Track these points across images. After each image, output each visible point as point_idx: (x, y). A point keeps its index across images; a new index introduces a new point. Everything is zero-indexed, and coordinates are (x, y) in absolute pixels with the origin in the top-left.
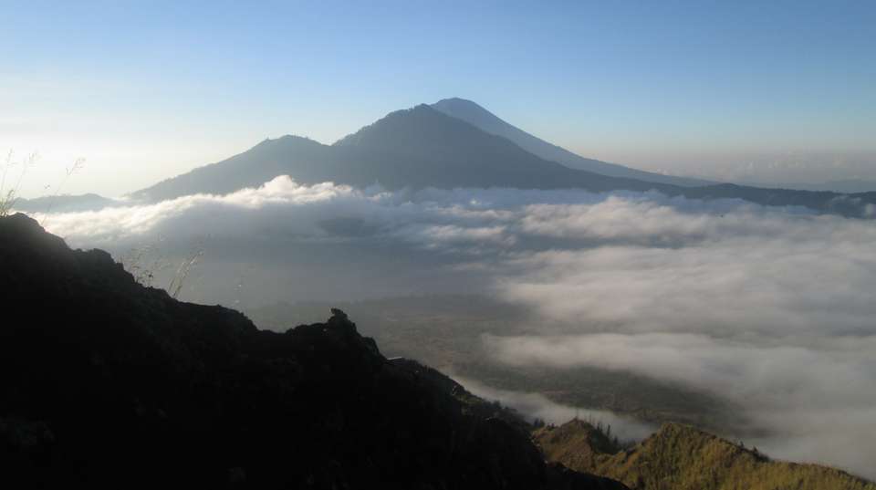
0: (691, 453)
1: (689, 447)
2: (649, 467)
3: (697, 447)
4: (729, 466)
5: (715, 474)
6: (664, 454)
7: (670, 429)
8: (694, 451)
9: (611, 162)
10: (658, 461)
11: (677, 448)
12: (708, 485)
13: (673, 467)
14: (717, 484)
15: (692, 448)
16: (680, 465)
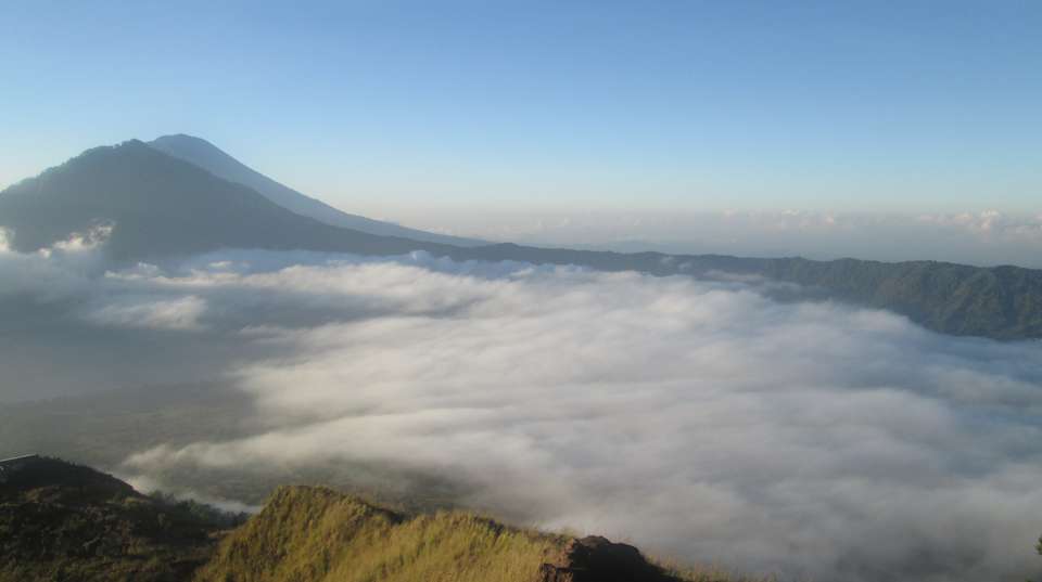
0: (306, 526)
1: (306, 516)
2: (245, 556)
3: (316, 516)
4: (348, 538)
5: (326, 553)
6: (269, 534)
7: (285, 493)
8: (311, 522)
9: (381, 219)
10: (259, 544)
11: (289, 521)
12: (313, 573)
13: (279, 552)
14: (326, 568)
15: (310, 518)
16: (288, 546)
